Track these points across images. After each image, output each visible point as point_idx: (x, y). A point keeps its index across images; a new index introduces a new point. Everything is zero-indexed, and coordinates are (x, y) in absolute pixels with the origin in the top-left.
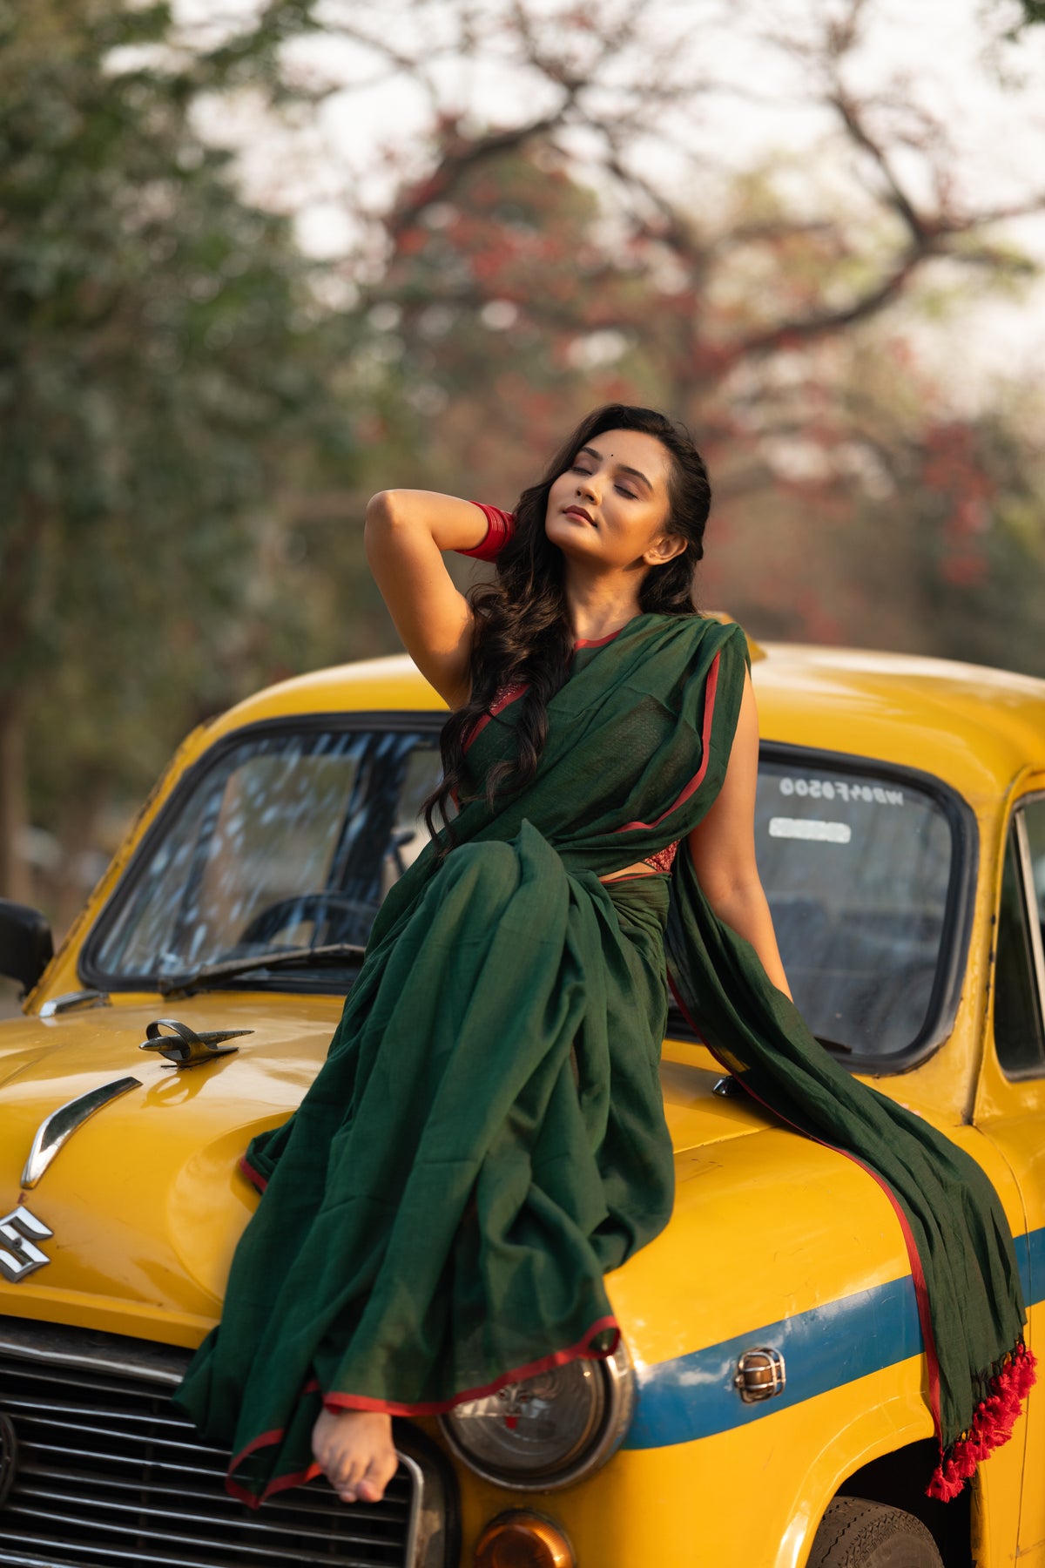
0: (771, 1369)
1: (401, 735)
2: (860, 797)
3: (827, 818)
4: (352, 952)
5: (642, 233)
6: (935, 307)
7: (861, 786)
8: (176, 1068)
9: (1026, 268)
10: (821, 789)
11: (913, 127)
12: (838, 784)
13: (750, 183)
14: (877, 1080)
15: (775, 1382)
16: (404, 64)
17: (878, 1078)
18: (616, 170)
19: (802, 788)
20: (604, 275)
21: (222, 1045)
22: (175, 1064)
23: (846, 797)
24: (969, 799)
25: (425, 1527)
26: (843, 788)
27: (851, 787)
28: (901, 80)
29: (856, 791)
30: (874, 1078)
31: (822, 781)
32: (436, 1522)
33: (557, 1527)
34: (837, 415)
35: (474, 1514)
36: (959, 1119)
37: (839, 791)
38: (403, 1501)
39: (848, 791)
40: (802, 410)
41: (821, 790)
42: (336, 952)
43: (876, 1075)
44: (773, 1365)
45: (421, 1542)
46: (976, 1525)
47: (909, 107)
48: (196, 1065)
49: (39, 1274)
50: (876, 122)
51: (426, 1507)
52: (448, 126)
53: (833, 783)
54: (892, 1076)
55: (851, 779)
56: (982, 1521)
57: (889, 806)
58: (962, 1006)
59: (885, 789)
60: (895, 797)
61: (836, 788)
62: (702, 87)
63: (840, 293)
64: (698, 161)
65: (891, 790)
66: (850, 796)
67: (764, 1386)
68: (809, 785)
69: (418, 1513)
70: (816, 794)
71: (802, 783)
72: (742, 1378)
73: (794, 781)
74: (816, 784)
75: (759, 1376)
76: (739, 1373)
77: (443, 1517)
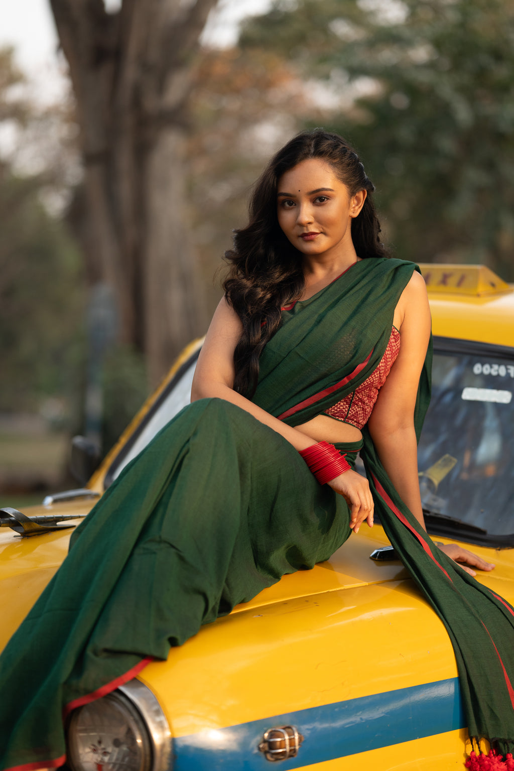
0: (285, 740)
3: (499, 388)
8: (20, 537)
12: (509, 367)
14: (498, 551)
15: (288, 749)
17: (499, 550)
19: (487, 369)
21: (61, 524)
22: (19, 534)
23: (512, 375)
30: (497, 550)
31: (499, 365)
37: (509, 371)
39: (513, 371)
41: (498, 371)
43: (498, 548)
44: (287, 737)
48: (35, 535)
53: (506, 366)
54: (509, 549)
61: (507, 369)
67: (280, 751)
68: (491, 367)
70: (494, 373)
71: (487, 366)
72: (266, 745)
73: (483, 365)
74: (496, 367)
75: (278, 744)
76: (264, 742)
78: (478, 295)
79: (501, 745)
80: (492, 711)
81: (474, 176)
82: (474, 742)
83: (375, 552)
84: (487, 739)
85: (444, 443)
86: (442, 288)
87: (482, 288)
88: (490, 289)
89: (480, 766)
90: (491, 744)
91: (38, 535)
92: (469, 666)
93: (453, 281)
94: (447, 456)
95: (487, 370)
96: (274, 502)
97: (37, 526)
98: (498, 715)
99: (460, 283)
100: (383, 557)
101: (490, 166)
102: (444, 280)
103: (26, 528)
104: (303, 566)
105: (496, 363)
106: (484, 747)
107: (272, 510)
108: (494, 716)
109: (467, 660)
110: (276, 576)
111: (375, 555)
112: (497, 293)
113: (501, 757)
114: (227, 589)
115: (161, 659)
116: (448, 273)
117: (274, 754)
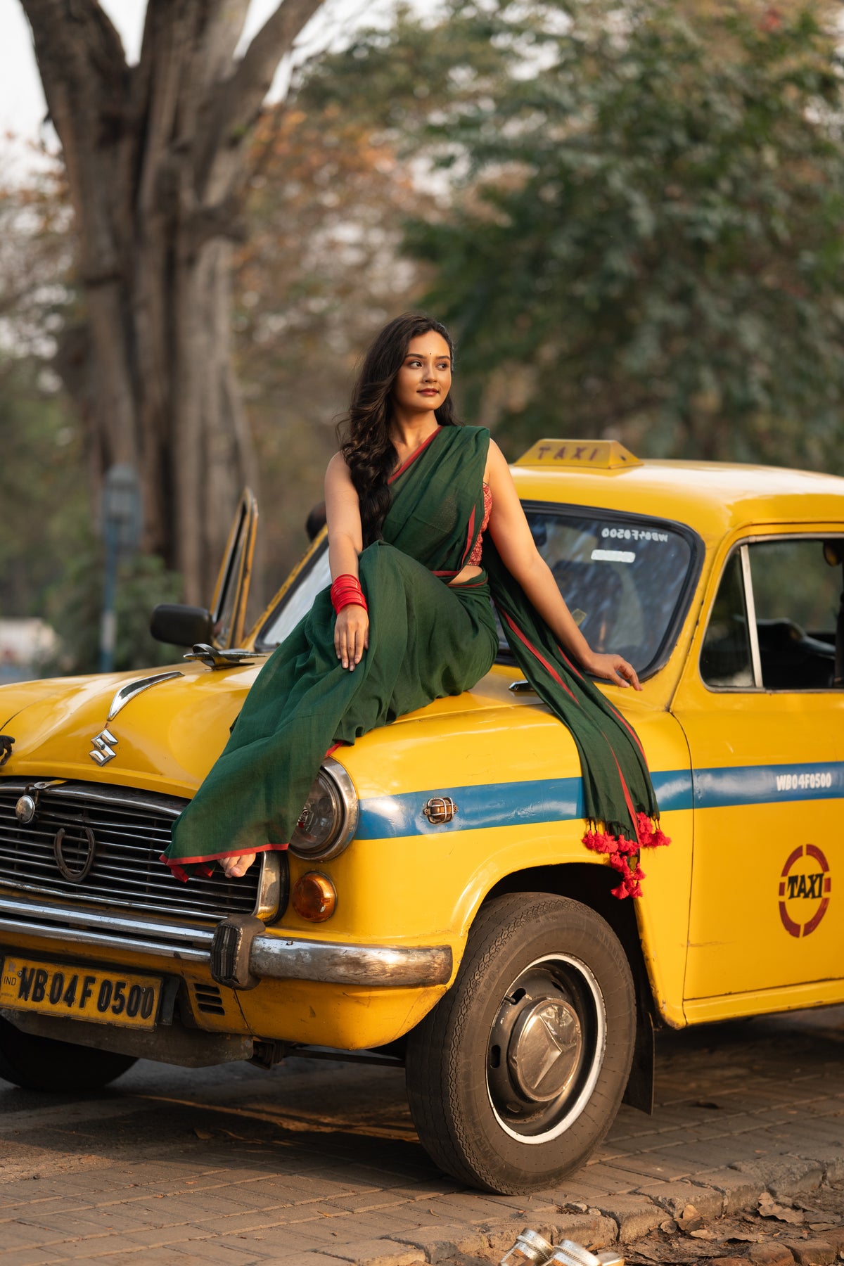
0: (443, 806)
2: (644, 538)
3: (624, 549)
7: (646, 532)
8: (211, 669)
10: (625, 534)
12: (633, 531)
15: (446, 813)
21: (242, 661)
22: (210, 667)
23: (636, 538)
24: (703, 538)
26: (636, 534)
27: (640, 533)
29: (643, 534)
31: (625, 529)
32: (276, 878)
33: (328, 879)
35: (295, 874)
36: (664, 708)
37: (633, 535)
39: (638, 534)
41: (623, 534)
44: (445, 805)
45: (265, 887)
46: (639, 919)
48: (222, 669)
49: (112, 761)
53: (631, 530)
55: (641, 528)
56: (642, 917)
57: (659, 542)
58: (676, 648)
59: (658, 533)
60: (664, 537)
61: (632, 533)
65: (662, 534)
66: (639, 537)
67: (440, 814)
68: (618, 531)
70: (620, 536)
71: (614, 530)
72: (429, 810)
73: (610, 530)
74: (622, 531)
75: (439, 809)
76: (428, 807)
77: (279, 875)
78: (609, 468)
79: (615, 827)
80: (609, 800)
81: (659, 309)
82: (592, 824)
83: (514, 684)
84: (604, 821)
85: (575, 597)
86: (576, 461)
87: (612, 461)
88: (622, 462)
89: (596, 841)
90: (606, 825)
91: (225, 669)
92: (590, 762)
93: (586, 454)
94: (578, 610)
95: (614, 533)
96: (432, 631)
97: (226, 661)
98: (614, 802)
99: (592, 458)
100: (521, 689)
101: (683, 296)
102: (561, 454)
103: (217, 661)
104: (454, 692)
105: (621, 528)
106: (601, 829)
107: (430, 639)
108: (610, 802)
109: (588, 757)
110: (432, 696)
111: (513, 688)
112: (625, 465)
113: (613, 837)
114: (393, 700)
115: (350, 744)
116: (581, 447)
117: (435, 817)
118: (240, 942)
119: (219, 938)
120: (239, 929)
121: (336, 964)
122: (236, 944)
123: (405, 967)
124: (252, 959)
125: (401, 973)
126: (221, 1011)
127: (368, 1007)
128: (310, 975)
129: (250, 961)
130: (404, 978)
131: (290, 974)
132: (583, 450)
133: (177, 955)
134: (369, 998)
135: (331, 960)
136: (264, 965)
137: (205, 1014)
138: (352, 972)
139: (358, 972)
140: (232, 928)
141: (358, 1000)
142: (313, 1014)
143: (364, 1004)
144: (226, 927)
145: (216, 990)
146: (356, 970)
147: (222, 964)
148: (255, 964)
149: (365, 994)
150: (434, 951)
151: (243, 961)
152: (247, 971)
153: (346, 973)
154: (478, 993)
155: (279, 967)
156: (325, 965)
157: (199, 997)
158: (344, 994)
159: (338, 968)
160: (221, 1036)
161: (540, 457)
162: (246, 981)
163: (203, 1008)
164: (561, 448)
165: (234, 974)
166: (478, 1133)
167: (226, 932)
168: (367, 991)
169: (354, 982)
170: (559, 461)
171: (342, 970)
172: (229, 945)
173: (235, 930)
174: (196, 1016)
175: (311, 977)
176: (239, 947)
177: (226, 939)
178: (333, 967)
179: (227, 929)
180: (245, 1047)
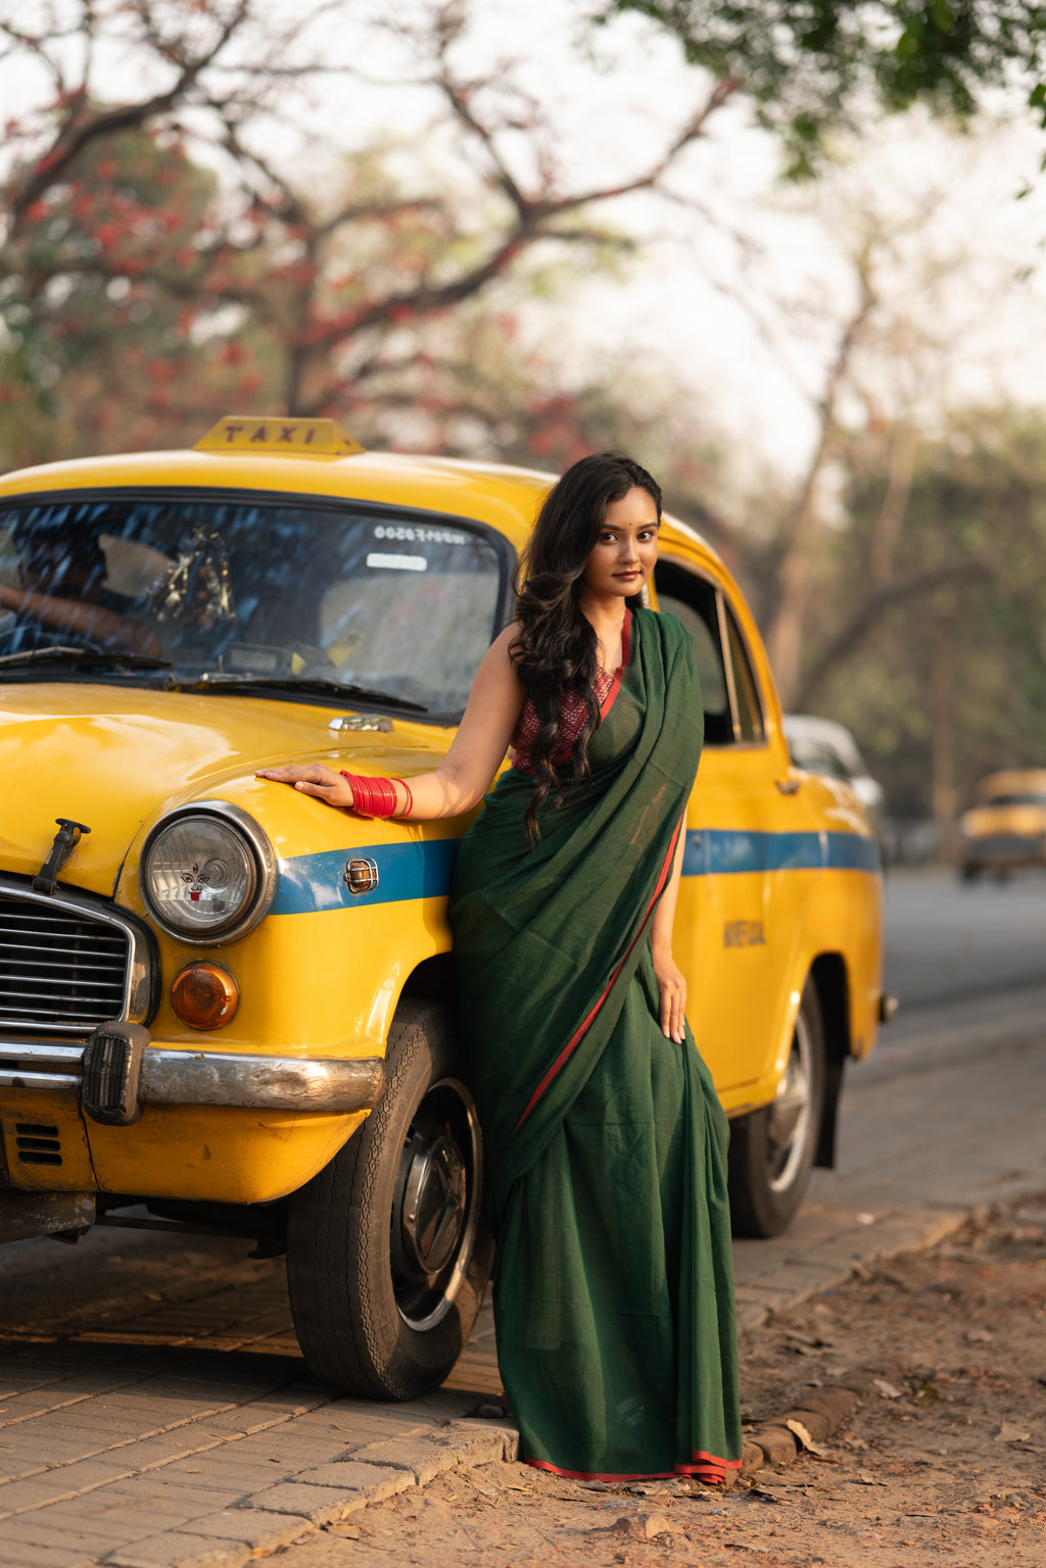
0: (369, 869)
1: (94, 505)
2: (433, 539)
3: (408, 553)
4: (64, 653)
5: (257, 207)
6: (540, 285)
7: (434, 531)
9: (628, 245)
11: (516, 108)
12: (417, 530)
13: (362, 161)
15: (372, 879)
16: (33, 43)
18: (232, 147)
20: (222, 250)
23: (422, 539)
24: (512, 540)
25: (136, 972)
26: (421, 533)
27: (426, 532)
28: (506, 66)
29: (430, 535)
31: (406, 528)
32: (143, 972)
33: (226, 970)
34: (446, 388)
35: (170, 964)
37: (418, 535)
38: (122, 956)
39: (424, 534)
40: (412, 379)
41: (404, 534)
42: (51, 653)
44: (370, 866)
45: (134, 982)
47: (513, 90)
50: (483, 104)
51: (136, 960)
52: (73, 101)
53: (413, 529)
55: (427, 526)
57: (455, 544)
59: (451, 533)
60: (459, 539)
61: (415, 533)
62: (314, 68)
63: (449, 271)
64: (312, 139)
65: (455, 534)
66: (426, 538)
67: (365, 880)
68: (396, 531)
69: (132, 964)
70: (400, 537)
71: (390, 529)
72: (349, 875)
73: (385, 528)
74: (401, 530)
75: (360, 874)
76: (348, 872)
77: (149, 968)
78: (338, 454)
86: (284, 445)
87: (337, 445)
88: (346, 446)
93: (299, 436)
95: (391, 533)
99: (308, 440)
102: (260, 436)
105: (400, 526)
116: (289, 426)
117: (355, 885)
118: (130, 1058)
119: (95, 1053)
120: (128, 1041)
121: (266, 1083)
122: (124, 1061)
123: (349, 1084)
124: (143, 1080)
125: (344, 1093)
126: (57, 1160)
127: (286, 1141)
128: (231, 1099)
129: (140, 1084)
130: (347, 1099)
131: (201, 1099)
132: (293, 429)
133: (18, 1082)
134: (291, 1129)
135: (261, 1077)
136: (162, 1088)
137: (29, 1167)
138: (289, 1092)
139: (297, 1092)
140: (116, 1040)
141: (275, 1133)
142: (208, 1155)
143: (282, 1138)
144: (106, 1038)
145: (54, 1131)
146: (293, 1090)
147: (102, 1088)
148: (148, 1088)
149: (288, 1124)
150: (372, 1063)
151: (133, 1085)
152: (135, 1099)
153: (282, 1095)
154: (389, 1129)
155: (185, 1090)
156: (253, 1085)
157: (21, 1142)
158: (261, 1125)
159: (269, 1087)
160: (40, 1197)
161: (230, 439)
162: (133, 1113)
163: (24, 1157)
164: (258, 427)
165: (121, 1103)
166: (384, 1318)
167: (107, 1045)
168: (290, 1119)
169: (291, 1106)
170: (259, 444)
171: (275, 1091)
172: (112, 1062)
173: (121, 1041)
174: (13, 1169)
175: (233, 1102)
176: (129, 1065)
177: (108, 1054)
178: (263, 1086)
179: (108, 1040)
180: (81, 1209)
